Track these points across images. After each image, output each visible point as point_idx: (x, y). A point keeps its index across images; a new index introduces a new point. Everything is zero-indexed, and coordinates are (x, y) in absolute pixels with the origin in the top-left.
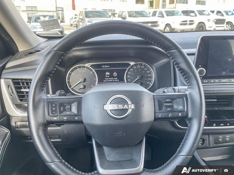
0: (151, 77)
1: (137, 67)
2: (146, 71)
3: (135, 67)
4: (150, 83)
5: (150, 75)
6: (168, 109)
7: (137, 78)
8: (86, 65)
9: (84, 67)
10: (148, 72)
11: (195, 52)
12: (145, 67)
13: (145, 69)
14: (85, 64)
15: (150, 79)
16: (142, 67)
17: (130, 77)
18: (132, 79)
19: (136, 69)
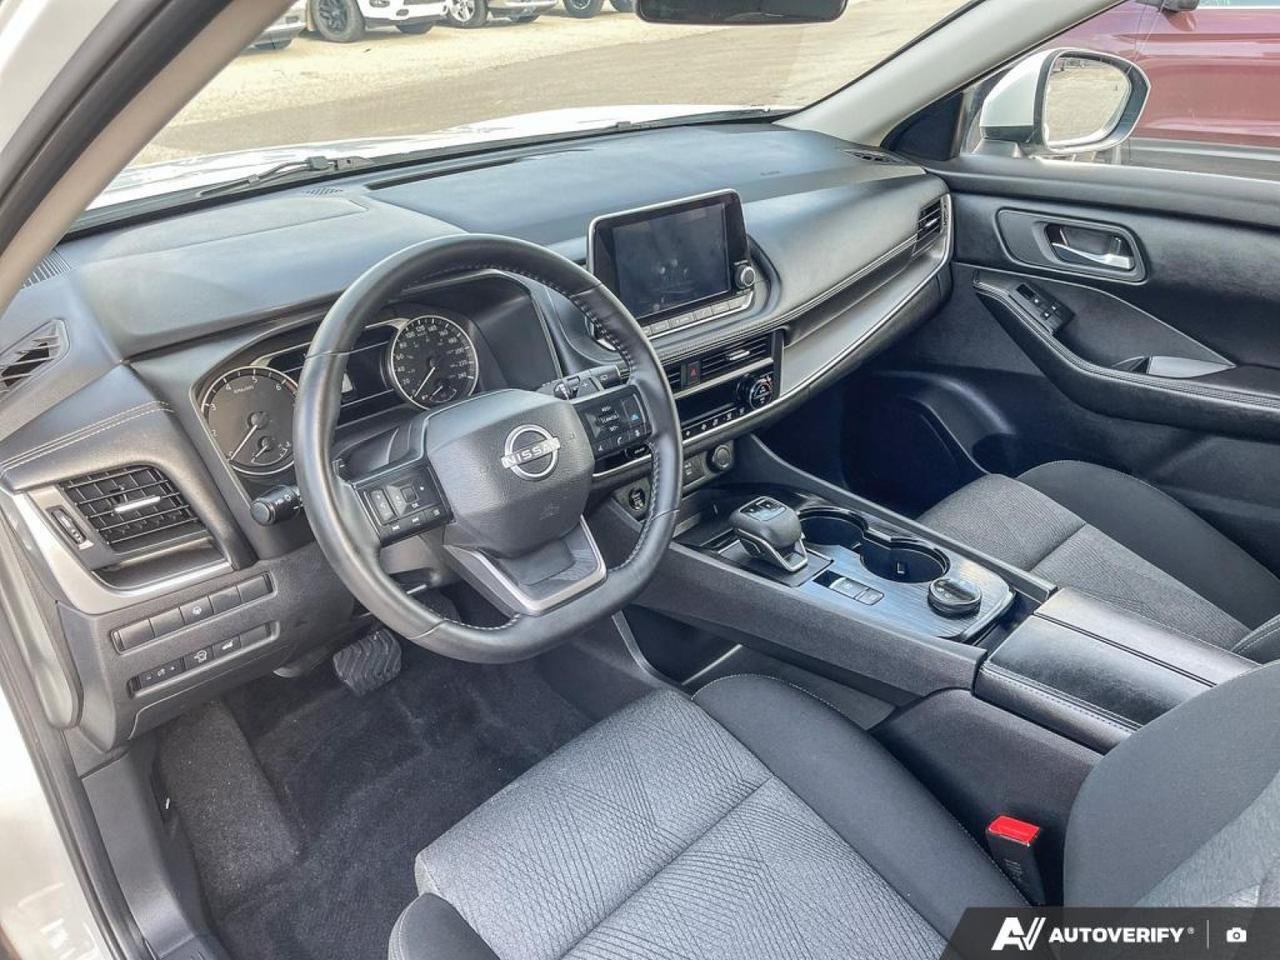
0: (464, 356)
1: (416, 332)
2: (446, 338)
3: (411, 335)
4: (468, 375)
5: (459, 351)
6: (612, 429)
7: (431, 368)
8: (254, 365)
9: (249, 372)
10: (452, 341)
11: (584, 256)
12: (441, 326)
13: (442, 333)
14: (249, 364)
15: (465, 362)
16: (432, 329)
17: (406, 370)
18: (412, 374)
19: (416, 339)
